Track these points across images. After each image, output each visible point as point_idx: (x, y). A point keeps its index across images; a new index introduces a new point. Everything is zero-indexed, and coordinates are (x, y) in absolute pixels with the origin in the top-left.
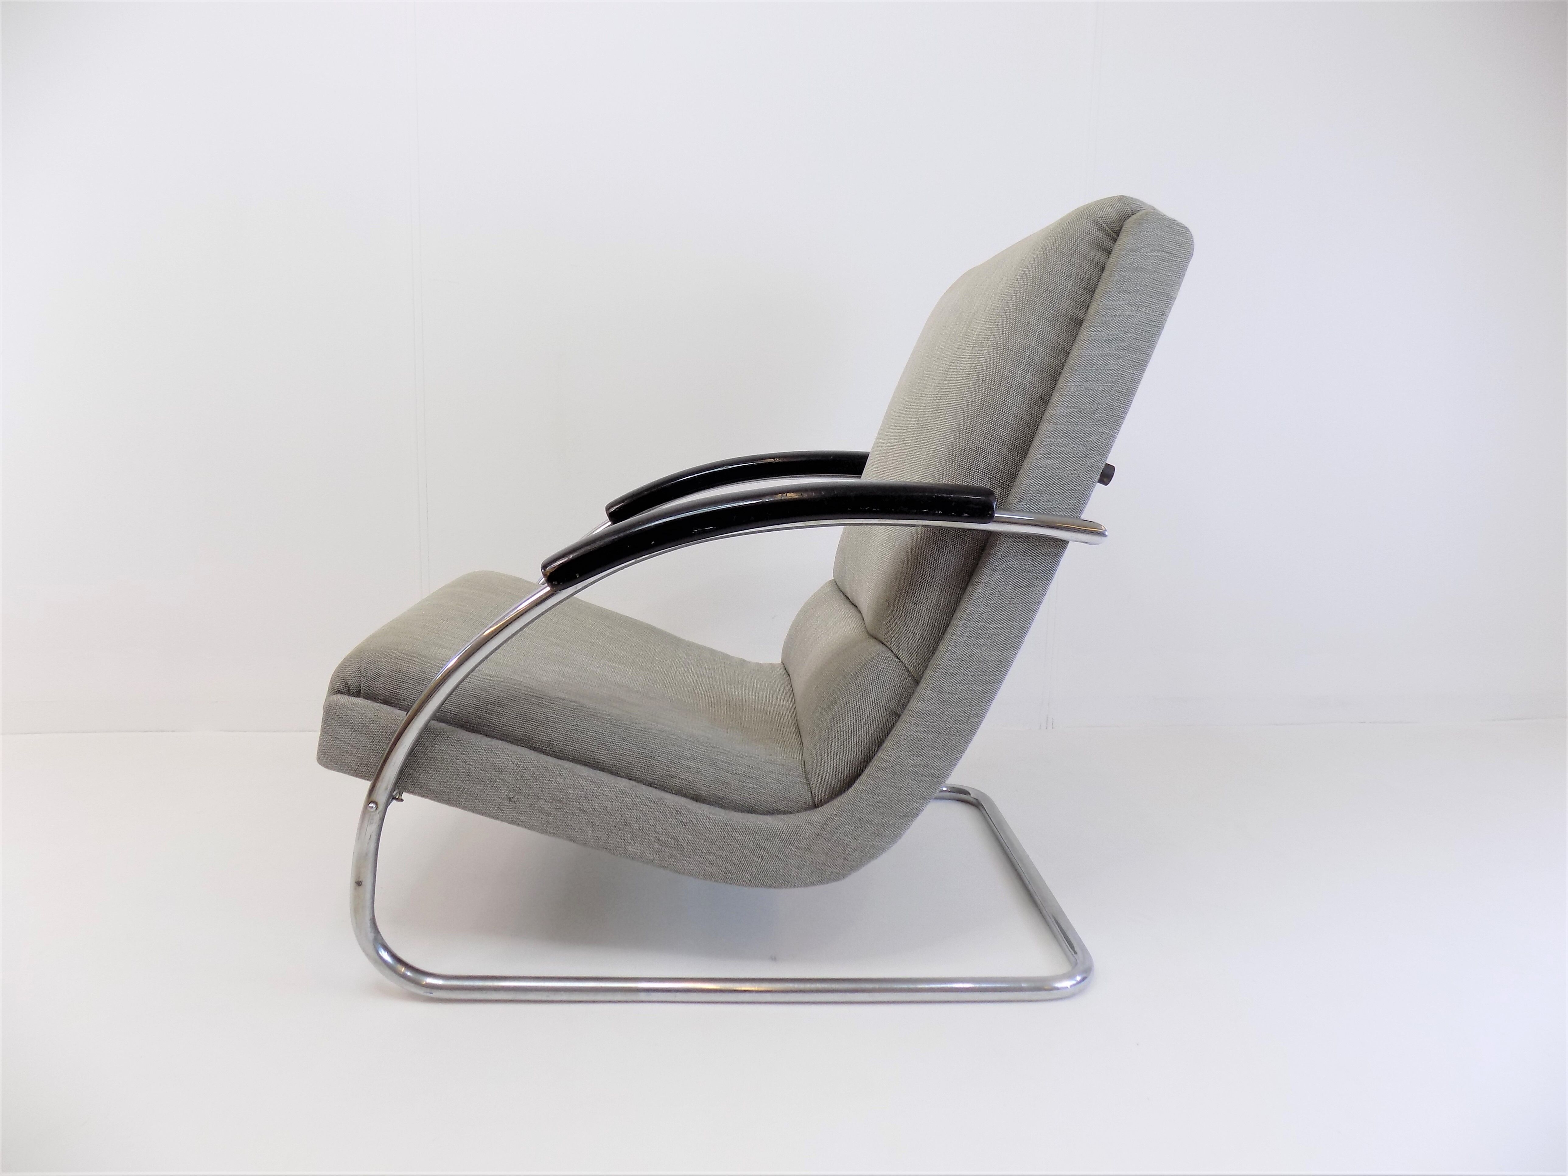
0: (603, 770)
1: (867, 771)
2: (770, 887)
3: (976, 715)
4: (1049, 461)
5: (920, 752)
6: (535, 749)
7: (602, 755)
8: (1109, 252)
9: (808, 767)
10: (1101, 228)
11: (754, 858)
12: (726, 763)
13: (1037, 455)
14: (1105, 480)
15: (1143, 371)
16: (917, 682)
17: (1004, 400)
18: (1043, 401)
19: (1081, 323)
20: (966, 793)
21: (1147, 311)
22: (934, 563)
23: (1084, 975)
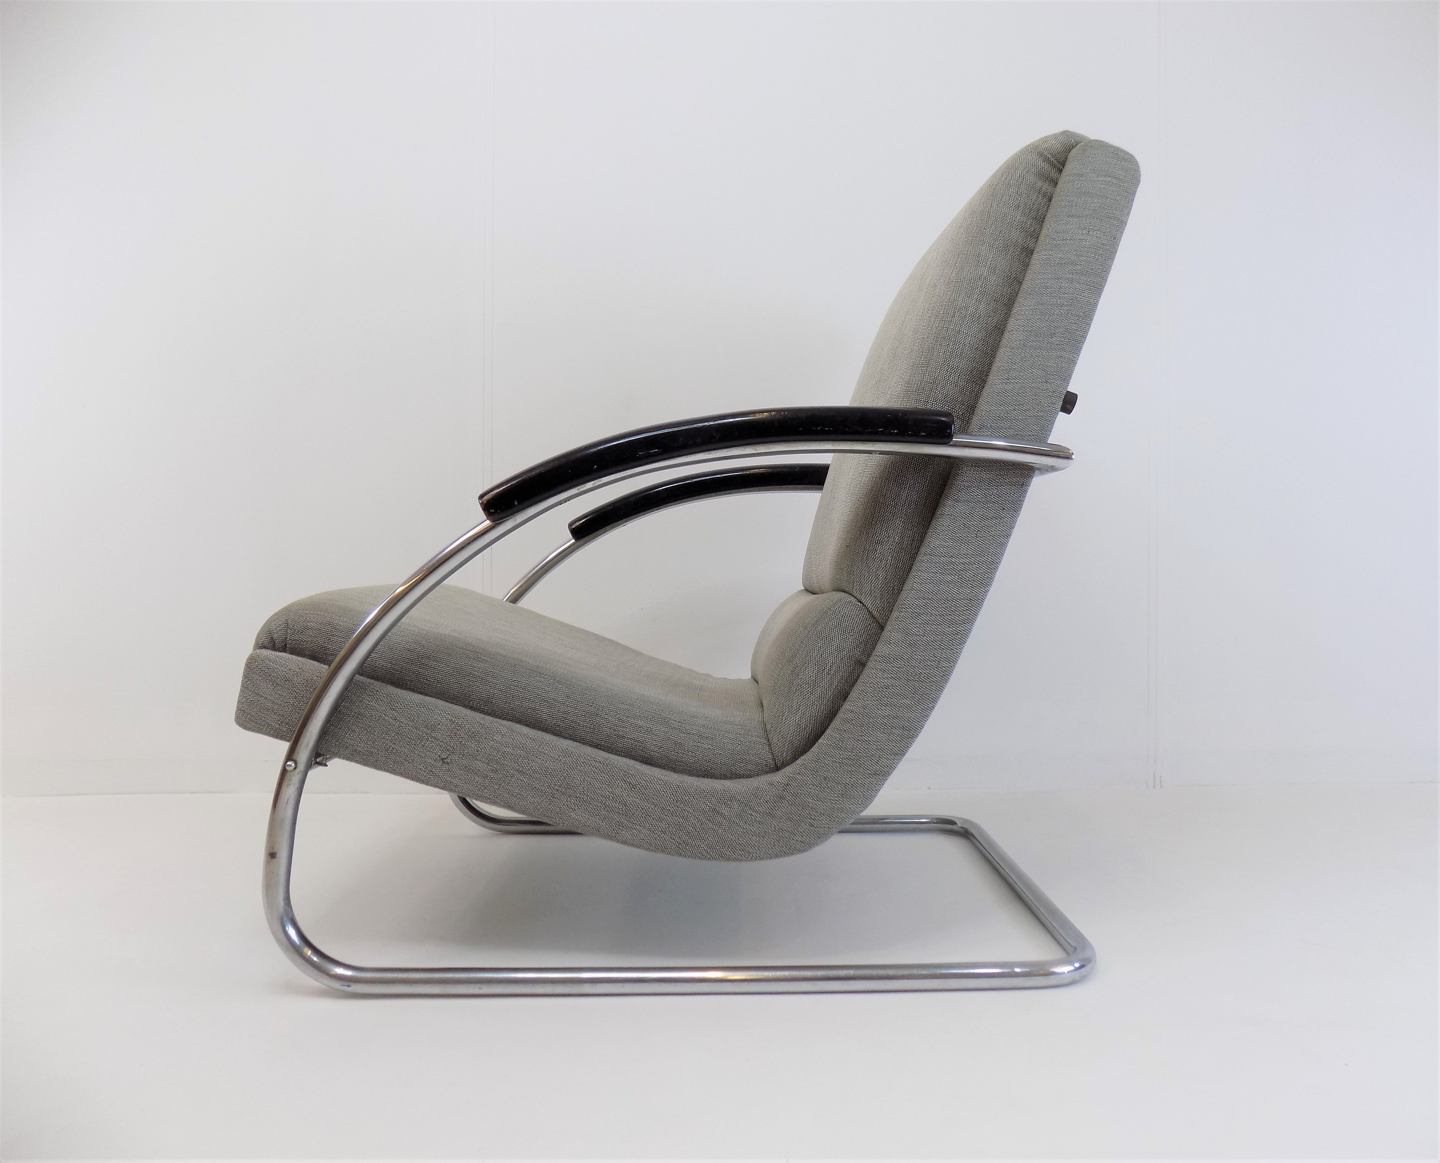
0: (546, 730)
1: (832, 725)
2: (729, 859)
3: (948, 660)
4: (1009, 387)
5: (888, 701)
6: (472, 708)
7: (544, 713)
8: (1055, 183)
9: (768, 727)
10: (1047, 160)
11: (711, 825)
12: (679, 722)
13: (995, 380)
14: (1068, 406)
15: (1099, 295)
16: (882, 628)
17: (959, 330)
18: (999, 329)
19: (1032, 252)
20: (953, 823)
21: (1099, 235)
22: (894, 500)
23: (1083, 963)
